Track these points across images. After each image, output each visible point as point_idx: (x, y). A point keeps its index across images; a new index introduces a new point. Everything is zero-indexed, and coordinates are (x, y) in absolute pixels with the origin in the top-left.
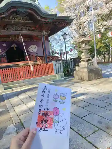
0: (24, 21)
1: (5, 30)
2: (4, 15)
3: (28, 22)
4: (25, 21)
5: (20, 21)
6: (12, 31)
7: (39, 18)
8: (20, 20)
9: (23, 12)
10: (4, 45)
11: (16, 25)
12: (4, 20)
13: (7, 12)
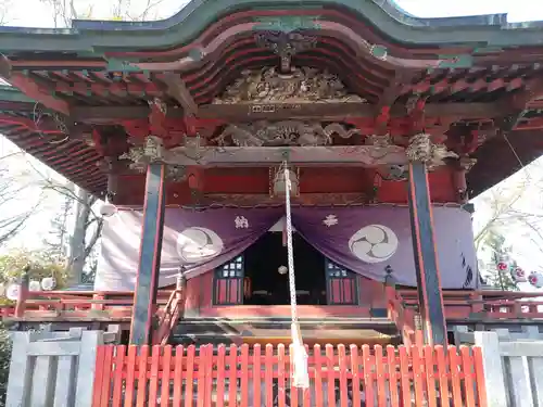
0: (311, 98)
1: (216, 144)
2: (189, 59)
3: (336, 101)
4: (322, 98)
5: (296, 100)
6: (246, 148)
7: (385, 57)
8: (292, 95)
9: (288, 35)
10: (241, 222)
11: (272, 122)
12: (218, 102)
13: (206, 43)
